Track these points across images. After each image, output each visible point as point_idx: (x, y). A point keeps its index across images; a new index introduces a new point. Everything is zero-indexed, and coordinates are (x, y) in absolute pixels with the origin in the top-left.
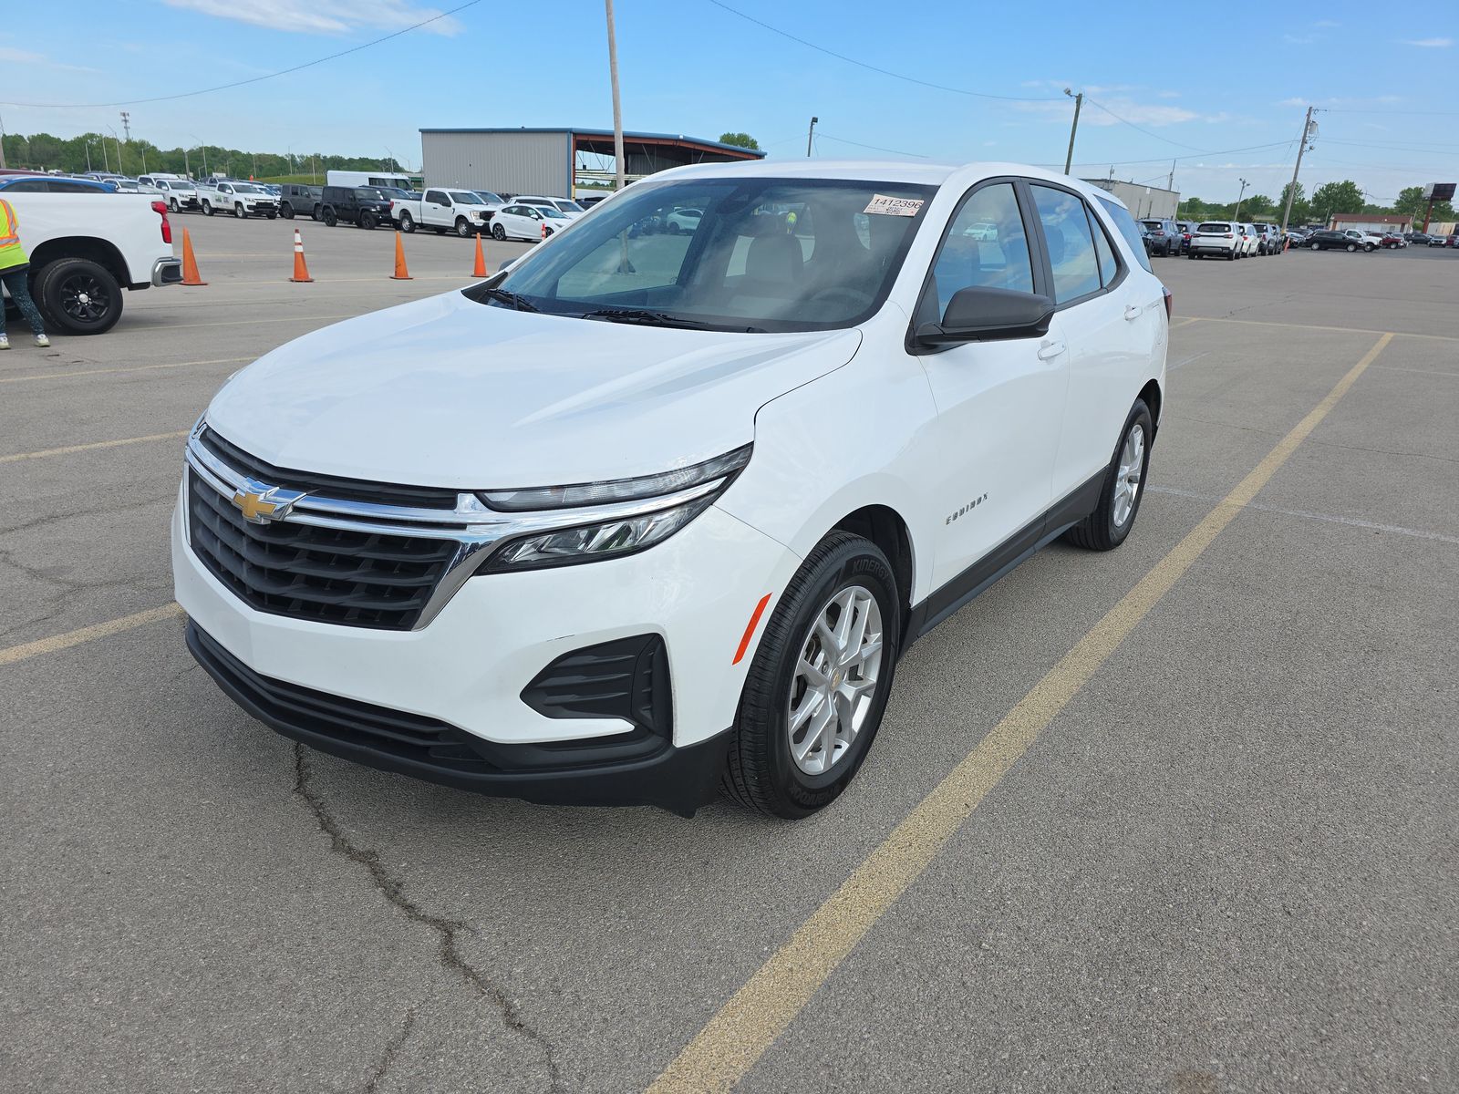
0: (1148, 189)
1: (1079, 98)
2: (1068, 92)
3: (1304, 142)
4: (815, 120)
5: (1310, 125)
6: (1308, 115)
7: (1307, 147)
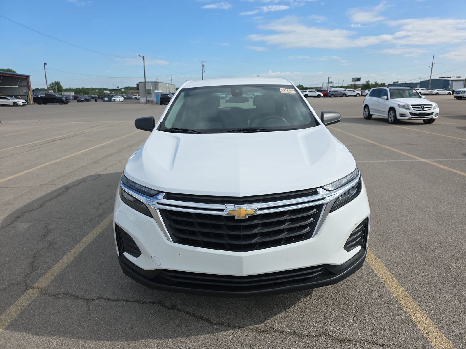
0: (167, 84)
1: (143, 58)
2: (140, 56)
3: (202, 70)
4: (45, 64)
5: (203, 66)
6: (202, 63)
7: (203, 71)
